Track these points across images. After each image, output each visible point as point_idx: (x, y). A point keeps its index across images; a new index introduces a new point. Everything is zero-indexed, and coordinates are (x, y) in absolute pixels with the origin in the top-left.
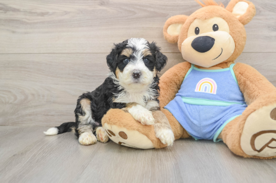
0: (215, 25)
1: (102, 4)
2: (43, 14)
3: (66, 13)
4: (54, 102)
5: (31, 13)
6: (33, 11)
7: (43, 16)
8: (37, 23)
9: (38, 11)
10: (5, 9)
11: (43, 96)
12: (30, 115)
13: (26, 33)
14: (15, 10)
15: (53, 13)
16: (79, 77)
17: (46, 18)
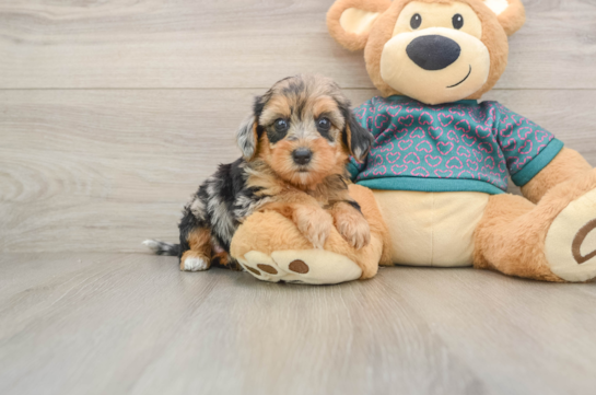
4: (108, 198)
8: (72, 21)
11: (84, 184)
12: (52, 227)
13: (46, 44)
16: (166, 141)
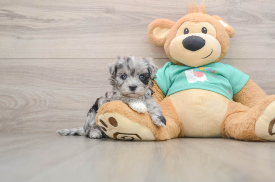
0: (204, 28)
1: (108, 11)
2: (49, 21)
3: (72, 20)
5: (37, 19)
6: (39, 18)
7: (49, 22)
9: (45, 18)
10: (12, 16)
14: (21, 17)
15: (60, 20)
17: (52, 25)
